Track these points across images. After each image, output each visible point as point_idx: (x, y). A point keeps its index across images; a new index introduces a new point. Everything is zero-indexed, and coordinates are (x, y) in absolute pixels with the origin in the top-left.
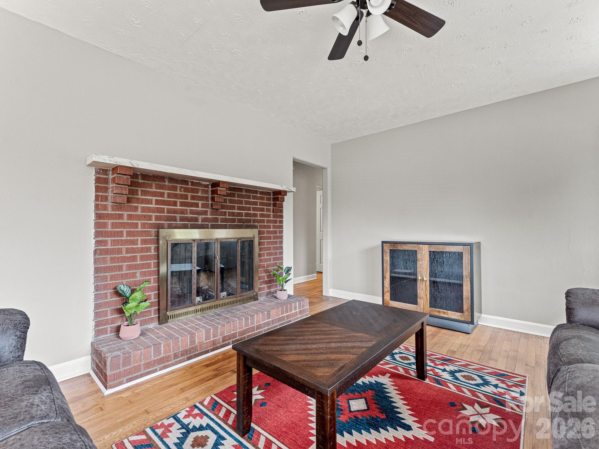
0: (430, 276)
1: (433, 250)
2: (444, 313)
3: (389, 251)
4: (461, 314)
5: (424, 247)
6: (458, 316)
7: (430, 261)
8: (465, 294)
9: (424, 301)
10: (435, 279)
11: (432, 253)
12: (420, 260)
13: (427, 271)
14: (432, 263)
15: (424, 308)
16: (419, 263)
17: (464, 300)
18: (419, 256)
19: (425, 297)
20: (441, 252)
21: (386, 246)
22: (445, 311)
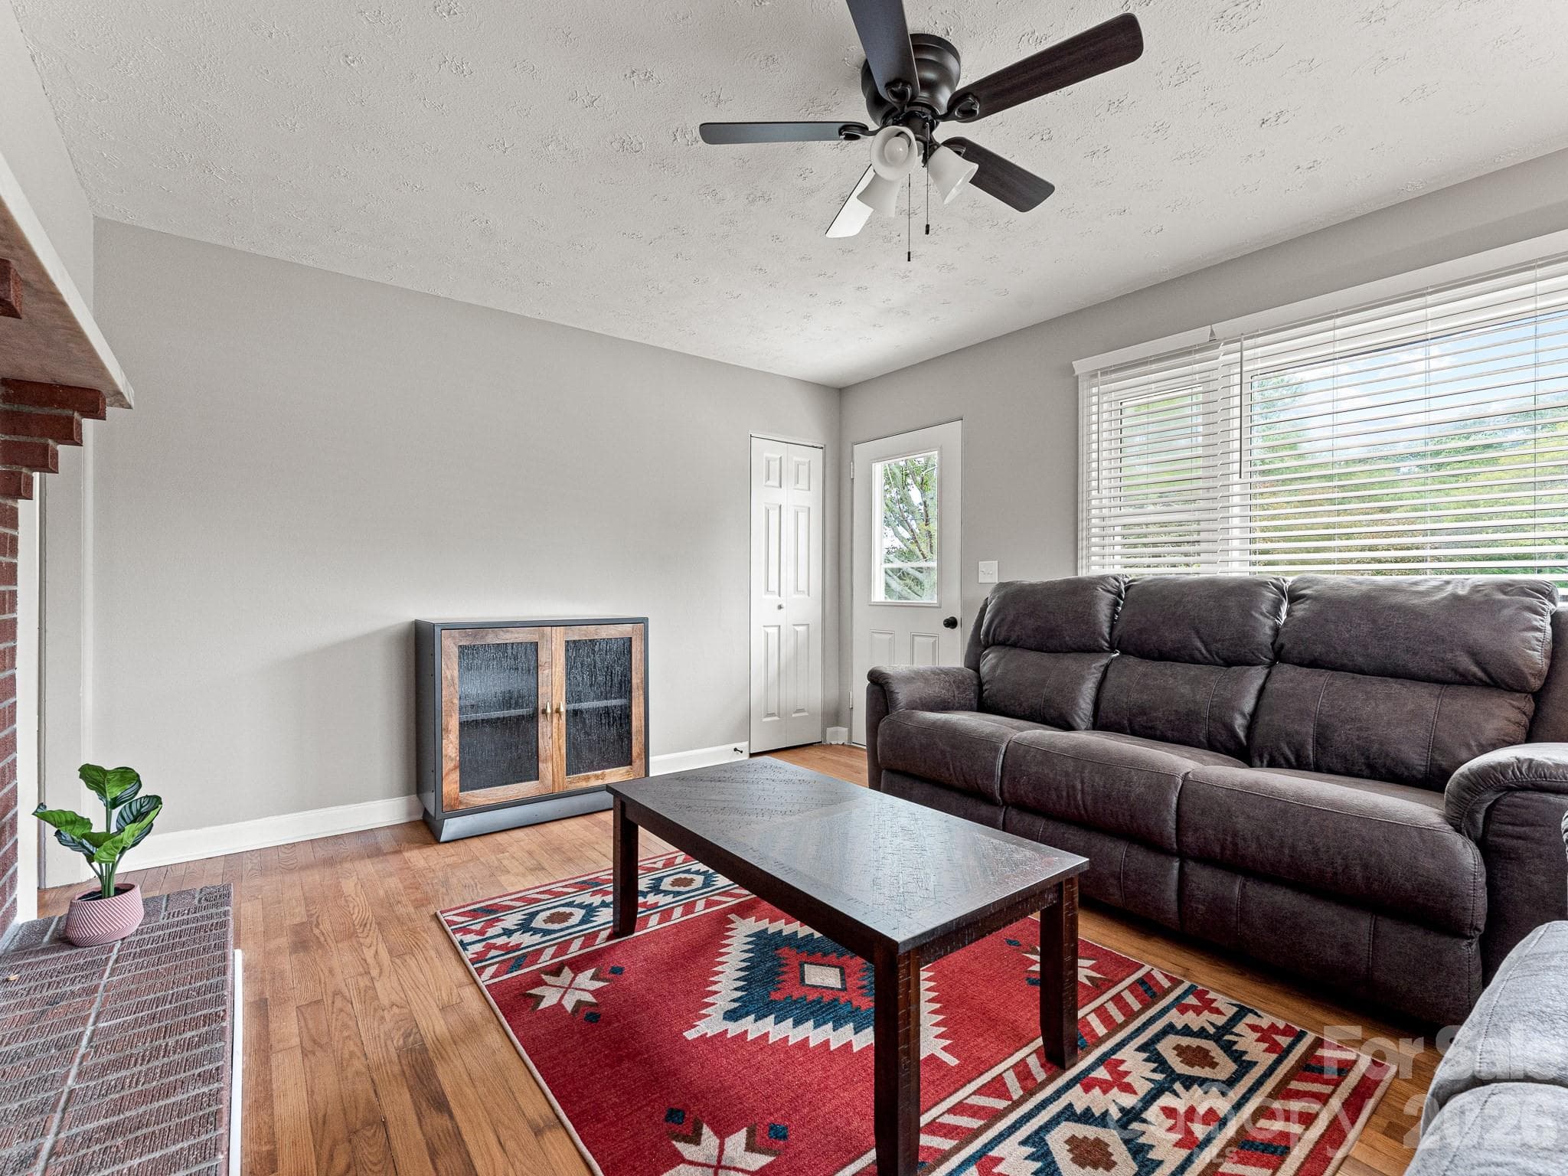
0: (568, 702)
1: (576, 638)
2: (597, 777)
3: (456, 650)
4: (628, 768)
5: (554, 631)
6: (622, 775)
7: (567, 665)
8: (635, 724)
9: (555, 765)
10: (577, 706)
11: (572, 645)
12: (547, 665)
13: (562, 690)
14: (571, 668)
15: (553, 781)
16: (543, 674)
17: (634, 737)
18: (543, 656)
19: (558, 752)
20: (590, 641)
21: (450, 636)
22: (600, 772)
